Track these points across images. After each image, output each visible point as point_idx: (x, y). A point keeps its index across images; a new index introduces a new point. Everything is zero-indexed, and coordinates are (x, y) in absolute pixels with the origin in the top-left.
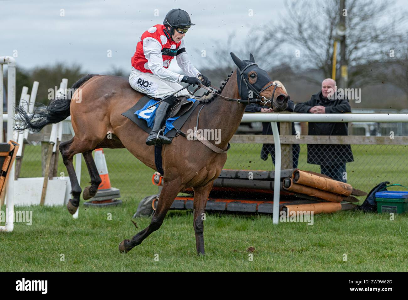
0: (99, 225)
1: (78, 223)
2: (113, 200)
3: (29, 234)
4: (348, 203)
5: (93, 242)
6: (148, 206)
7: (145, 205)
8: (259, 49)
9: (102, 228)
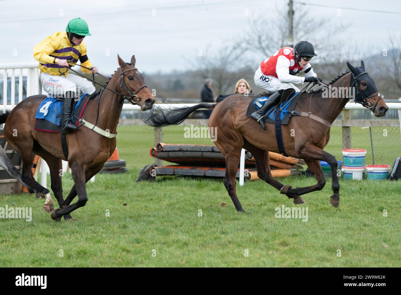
0: (110, 187)
1: (95, 186)
2: (121, 168)
4: (296, 169)
5: (106, 199)
6: (147, 172)
7: (144, 172)
8: (230, 55)
9: (113, 189)
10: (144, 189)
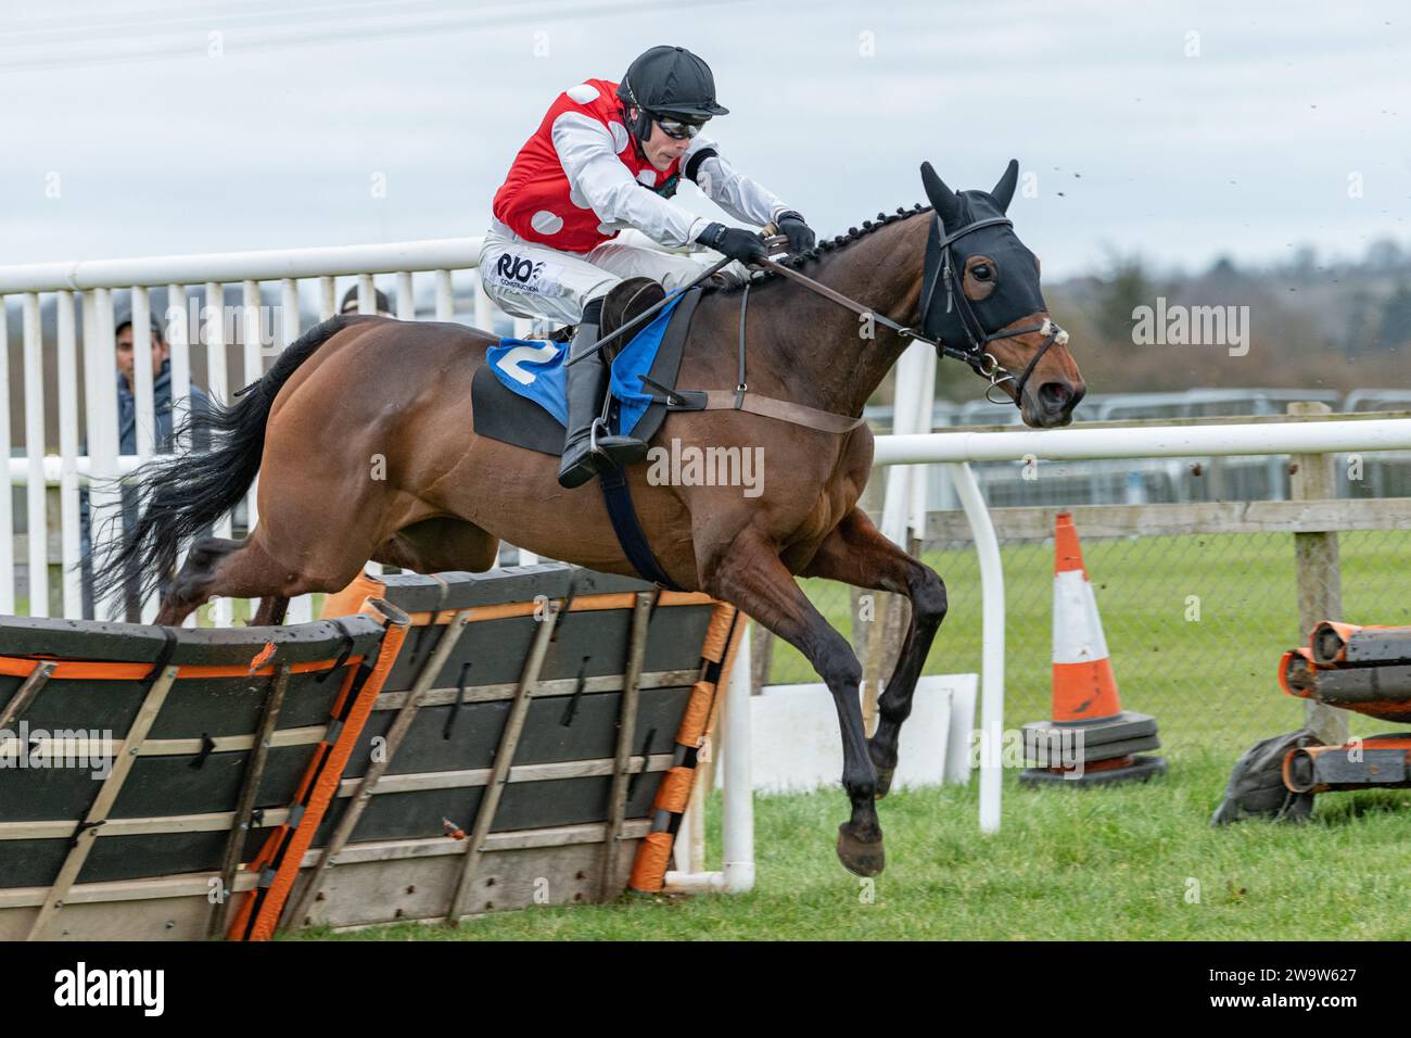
0: (1081, 856)
1: (1002, 852)
2: (1131, 757)
3: (817, 901)
5: (1063, 921)
6: (1268, 775)
7: (1254, 775)
9: (1095, 867)
10: (1256, 862)
